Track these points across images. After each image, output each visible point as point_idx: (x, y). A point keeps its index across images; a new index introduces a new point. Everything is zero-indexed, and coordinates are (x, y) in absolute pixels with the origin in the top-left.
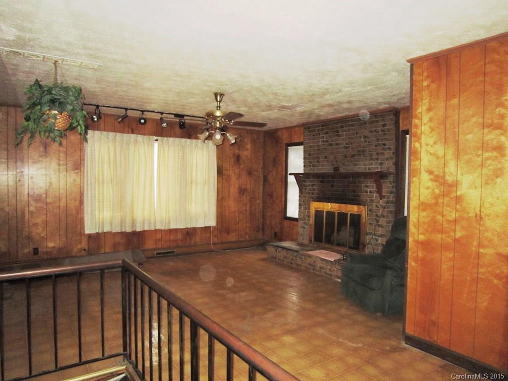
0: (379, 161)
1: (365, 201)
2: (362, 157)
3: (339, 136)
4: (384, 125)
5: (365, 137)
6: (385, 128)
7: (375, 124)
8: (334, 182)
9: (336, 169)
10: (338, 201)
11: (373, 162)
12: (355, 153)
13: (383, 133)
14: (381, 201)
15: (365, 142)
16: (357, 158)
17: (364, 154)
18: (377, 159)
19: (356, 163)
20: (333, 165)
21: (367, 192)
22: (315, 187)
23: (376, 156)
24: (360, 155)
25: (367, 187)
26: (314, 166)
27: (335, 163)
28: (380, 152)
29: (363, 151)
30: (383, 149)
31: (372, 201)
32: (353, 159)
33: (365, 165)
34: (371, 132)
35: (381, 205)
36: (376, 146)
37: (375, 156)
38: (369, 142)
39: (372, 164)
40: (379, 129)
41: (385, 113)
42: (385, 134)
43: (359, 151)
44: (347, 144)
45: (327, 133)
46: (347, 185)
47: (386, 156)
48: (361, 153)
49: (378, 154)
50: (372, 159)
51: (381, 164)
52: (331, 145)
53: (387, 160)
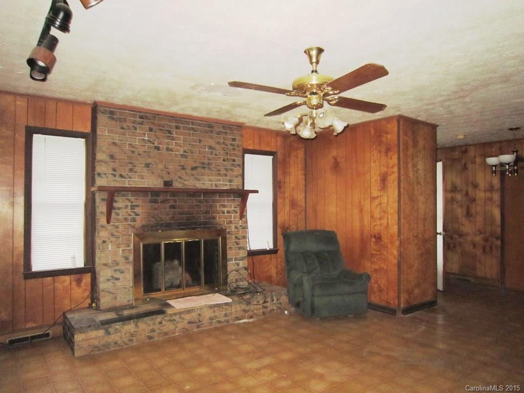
0: (228, 178)
1: (222, 223)
2: (207, 171)
3: (173, 139)
4: (234, 140)
5: (210, 147)
6: (235, 142)
7: (222, 136)
8: (175, 201)
9: (167, 184)
10: (182, 227)
11: (221, 178)
12: (197, 165)
13: (232, 147)
14: (240, 221)
15: (212, 153)
16: (199, 170)
17: (209, 168)
18: (226, 175)
19: (199, 177)
20: (162, 178)
21: (224, 213)
22: (137, 210)
23: (225, 172)
24: (204, 168)
25: (224, 206)
26: (121, 176)
27: (164, 174)
28: (229, 167)
29: (209, 164)
30: (233, 165)
31: (231, 222)
32: (194, 172)
33: (210, 181)
34: (218, 143)
35: (241, 226)
36: (224, 160)
37: (223, 172)
38: (215, 155)
39: (220, 180)
40: (229, 142)
41: (233, 127)
42: (234, 149)
43: (203, 163)
44: (185, 152)
45: (151, 130)
46: (197, 205)
47: (235, 173)
48: (205, 166)
49: (226, 170)
50: (219, 174)
51: (230, 181)
52: (158, 148)
53: (237, 177)
